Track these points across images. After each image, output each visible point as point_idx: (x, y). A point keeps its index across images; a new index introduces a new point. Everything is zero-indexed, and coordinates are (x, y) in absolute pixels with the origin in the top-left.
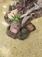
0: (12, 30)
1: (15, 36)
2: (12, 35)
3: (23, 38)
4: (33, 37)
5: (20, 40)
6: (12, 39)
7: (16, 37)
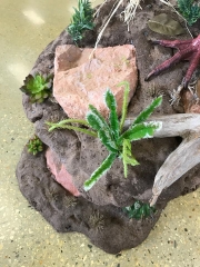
0: (59, 167)
1: (67, 215)
2: (49, 205)
3: (119, 240)
4: (182, 240)
5: (95, 249)
6: (48, 227)
7: (74, 225)
